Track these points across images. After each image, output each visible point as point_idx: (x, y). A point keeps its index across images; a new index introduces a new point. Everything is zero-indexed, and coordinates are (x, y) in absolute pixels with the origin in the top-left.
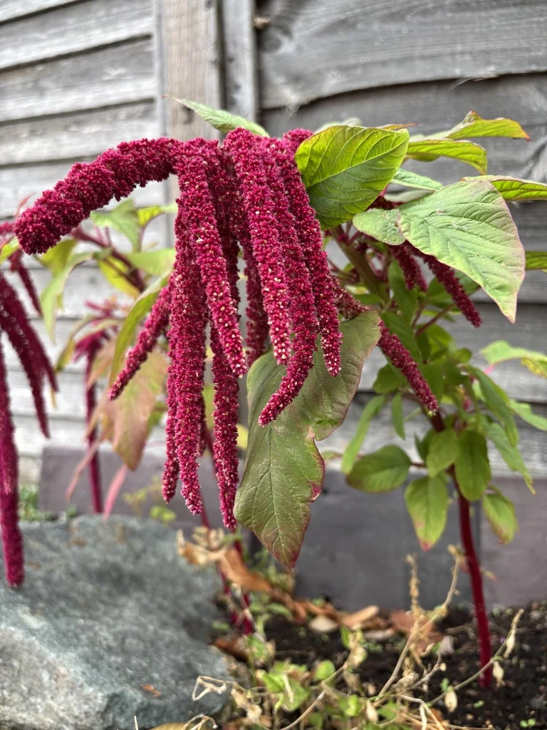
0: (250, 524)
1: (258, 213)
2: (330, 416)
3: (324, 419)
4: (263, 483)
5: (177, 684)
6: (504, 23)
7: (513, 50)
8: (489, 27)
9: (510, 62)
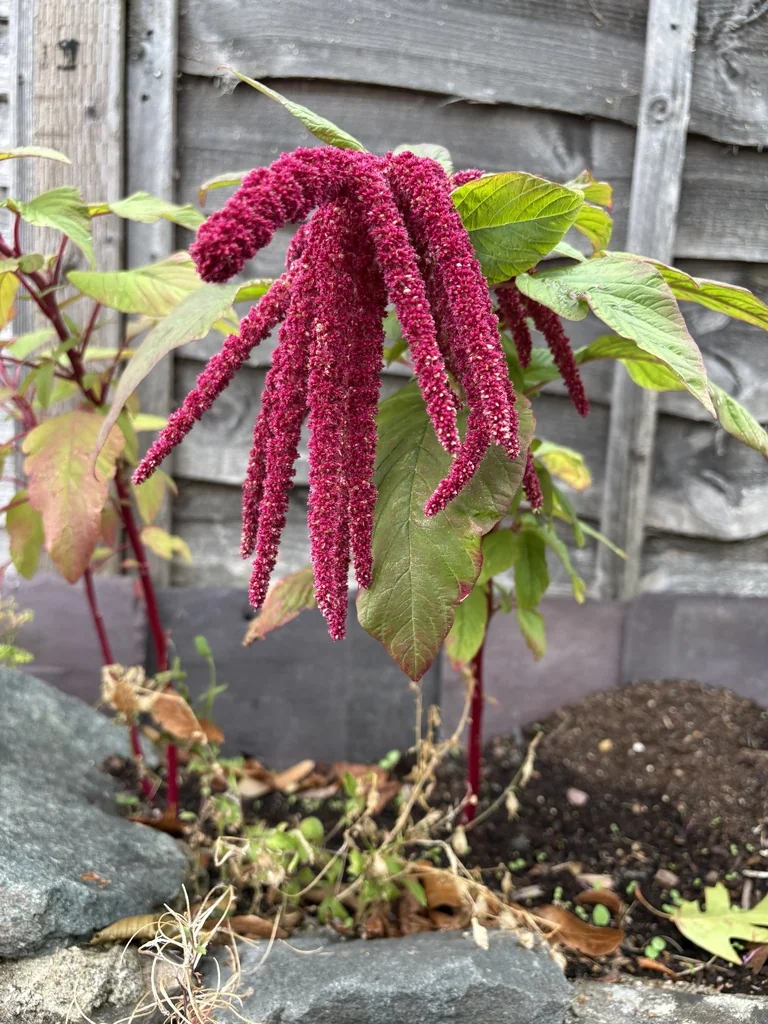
0: (380, 632)
1: (459, 265)
2: (492, 508)
3: (482, 511)
4: (400, 584)
5: (117, 869)
6: (509, 36)
7: (518, 73)
8: (491, 36)
9: (512, 89)
